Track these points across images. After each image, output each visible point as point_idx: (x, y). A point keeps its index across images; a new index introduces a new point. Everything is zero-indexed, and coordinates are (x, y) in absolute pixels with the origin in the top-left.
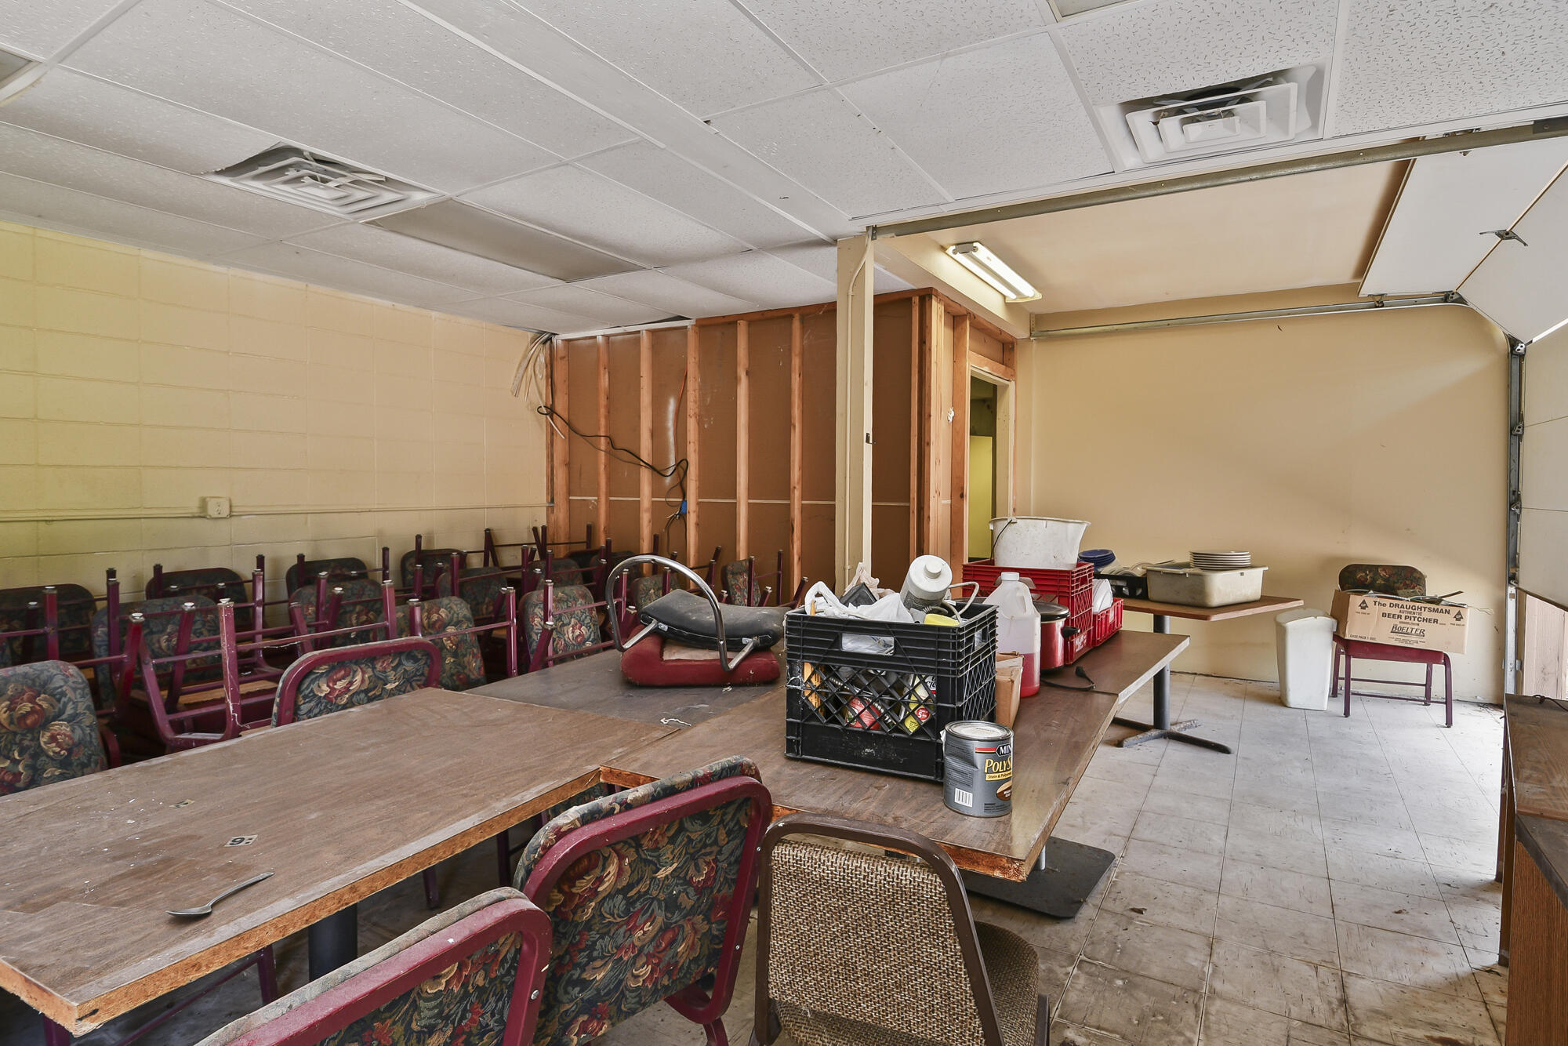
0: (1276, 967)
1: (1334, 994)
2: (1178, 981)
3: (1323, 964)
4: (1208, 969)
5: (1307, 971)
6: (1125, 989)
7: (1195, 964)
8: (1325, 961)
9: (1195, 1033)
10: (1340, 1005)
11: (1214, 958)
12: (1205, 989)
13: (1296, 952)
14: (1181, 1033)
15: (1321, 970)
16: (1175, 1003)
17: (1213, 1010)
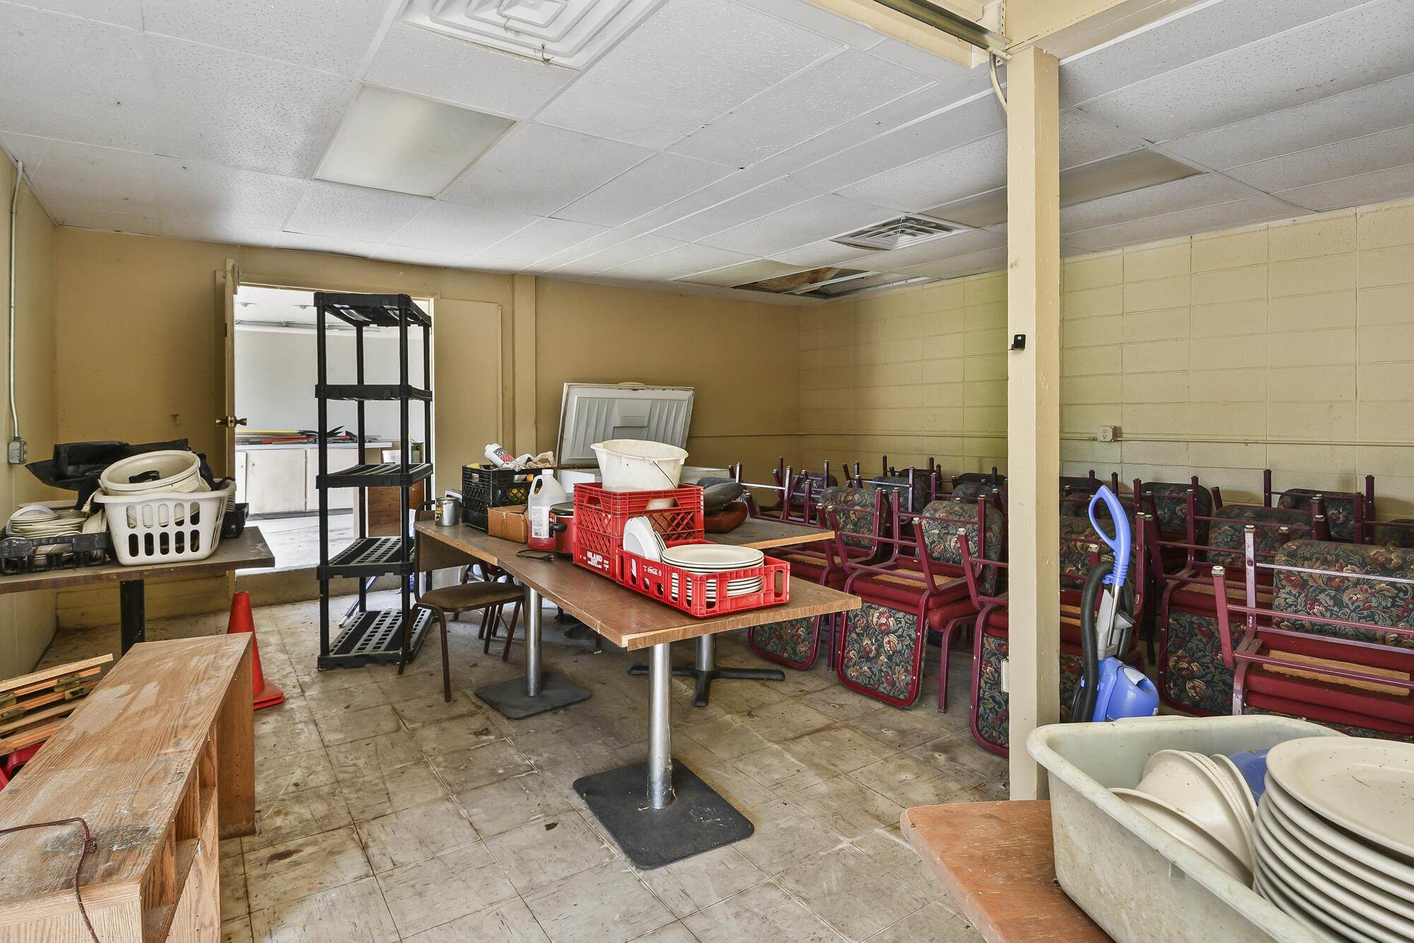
0: (423, 845)
1: (374, 850)
2: (473, 793)
3: (390, 872)
4: (464, 812)
5: (400, 857)
6: (494, 770)
7: (474, 810)
8: (390, 876)
9: (440, 772)
10: (366, 843)
11: (467, 823)
12: (454, 797)
13: (417, 870)
14: (445, 767)
15: (390, 865)
16: (463, 780)
17: (440, 789)
